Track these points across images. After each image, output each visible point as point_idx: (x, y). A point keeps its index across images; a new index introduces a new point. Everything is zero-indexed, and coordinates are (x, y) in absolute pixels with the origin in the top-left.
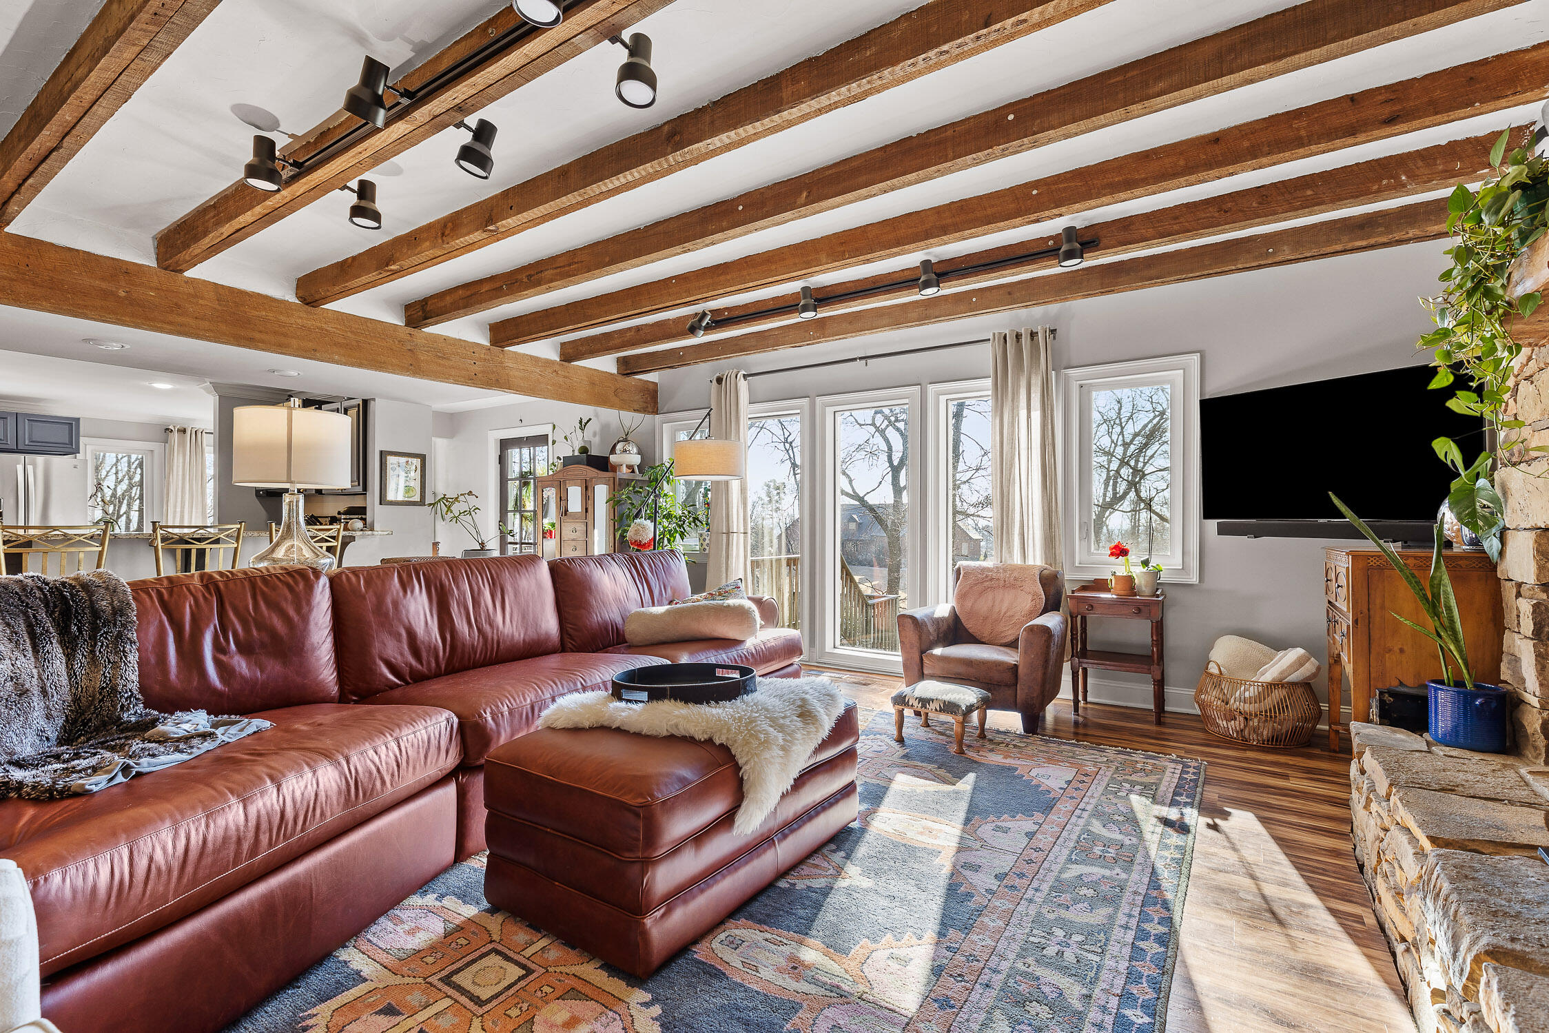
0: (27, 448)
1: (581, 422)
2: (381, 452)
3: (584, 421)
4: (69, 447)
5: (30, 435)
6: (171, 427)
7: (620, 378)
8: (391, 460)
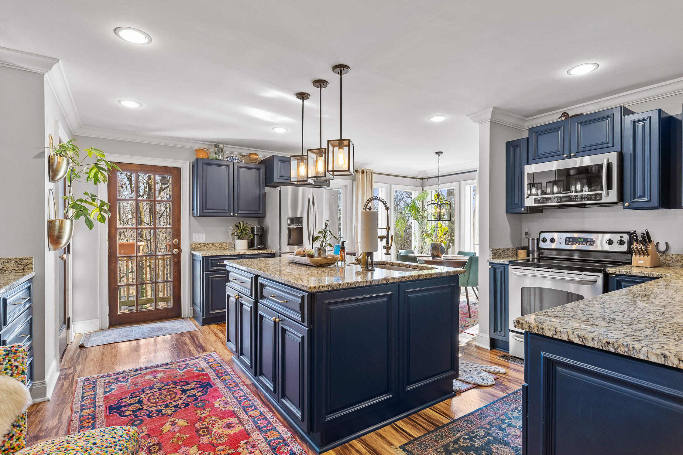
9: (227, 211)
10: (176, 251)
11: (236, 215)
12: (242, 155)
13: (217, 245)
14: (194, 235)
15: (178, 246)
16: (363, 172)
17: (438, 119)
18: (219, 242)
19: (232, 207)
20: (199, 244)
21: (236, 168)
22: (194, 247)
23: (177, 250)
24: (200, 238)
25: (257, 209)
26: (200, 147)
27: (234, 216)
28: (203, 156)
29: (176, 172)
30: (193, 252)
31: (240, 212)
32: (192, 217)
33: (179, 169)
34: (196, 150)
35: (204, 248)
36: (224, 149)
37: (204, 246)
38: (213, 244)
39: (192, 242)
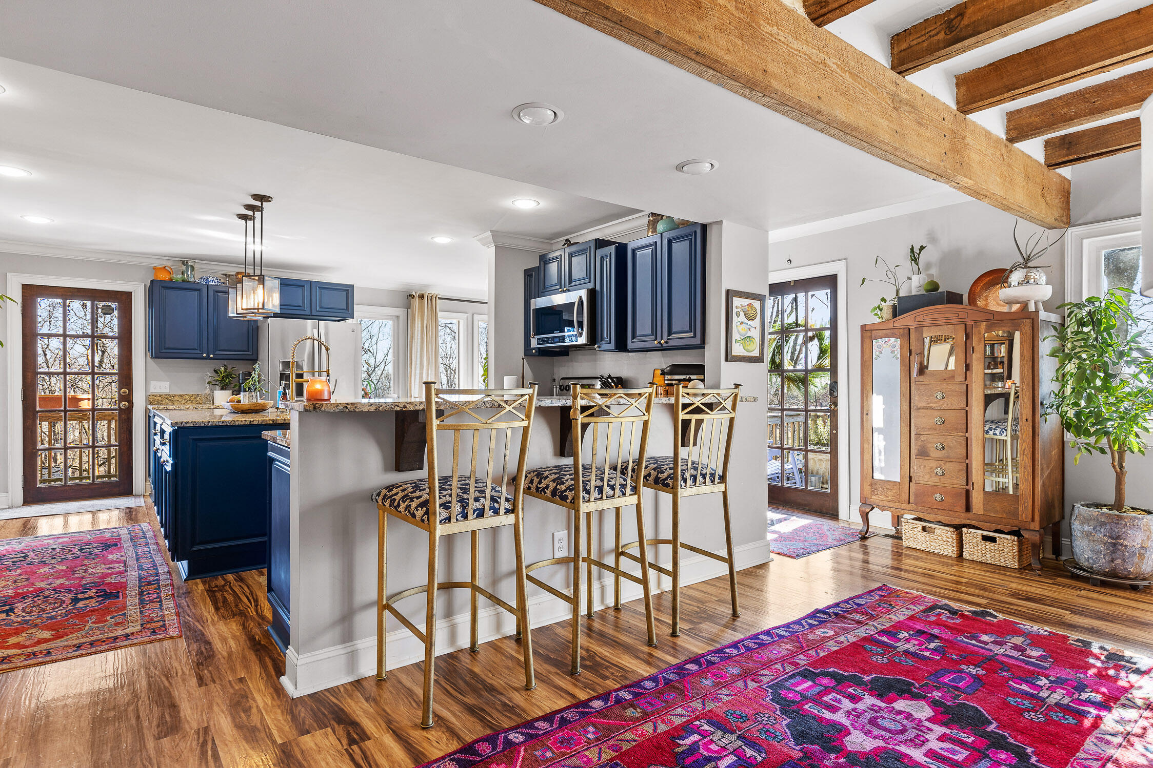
0: (318, 314)
1: (912, 250)
2: (728, 292)
3: (916, 250)
4: (344, 312)
5: (320, 301)
6: (414, 293)
7: (1046, 169)
8: (737, 302)
9: (198, 352)
10: (124, 404)
11: (212, 356)
12: (226, 275)
13: (187, 397)
14: (153, 384)
15: (128, 398)
16: (422, 297)
17: (442, 240)
18: (190, 393)
19: (205, 345)
20: (160, 396)
21: (211, 293)
22: (152, 400)
23: (126, 403)
24: (162, 387)
25: (245, 349)
26: (160, 264)
27: (208, 358)
28: (163, 276)
29: (124, 299)
30: (150, 407)
31: (217, 352)
32: (149, 360)
33: (129, 295)
34: (155, 268)
35: (167, 401)
36: (196, 266)
37: (167, 399)
38: (181, 396)
39: (148, 394)
